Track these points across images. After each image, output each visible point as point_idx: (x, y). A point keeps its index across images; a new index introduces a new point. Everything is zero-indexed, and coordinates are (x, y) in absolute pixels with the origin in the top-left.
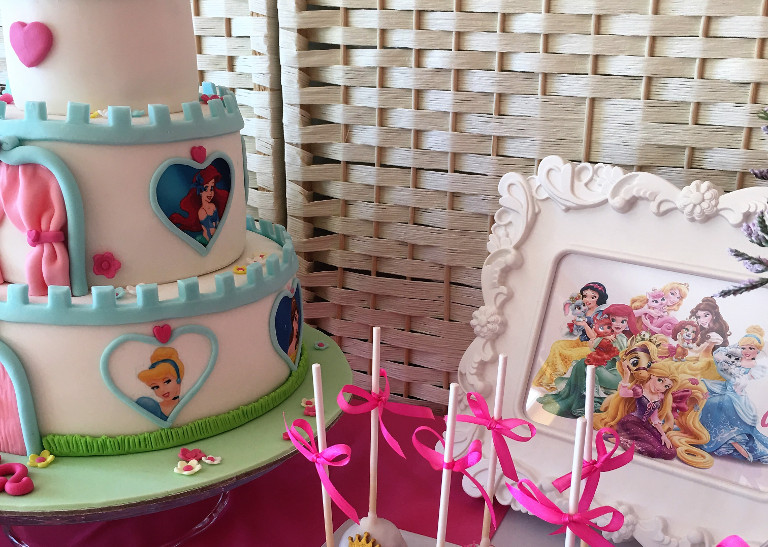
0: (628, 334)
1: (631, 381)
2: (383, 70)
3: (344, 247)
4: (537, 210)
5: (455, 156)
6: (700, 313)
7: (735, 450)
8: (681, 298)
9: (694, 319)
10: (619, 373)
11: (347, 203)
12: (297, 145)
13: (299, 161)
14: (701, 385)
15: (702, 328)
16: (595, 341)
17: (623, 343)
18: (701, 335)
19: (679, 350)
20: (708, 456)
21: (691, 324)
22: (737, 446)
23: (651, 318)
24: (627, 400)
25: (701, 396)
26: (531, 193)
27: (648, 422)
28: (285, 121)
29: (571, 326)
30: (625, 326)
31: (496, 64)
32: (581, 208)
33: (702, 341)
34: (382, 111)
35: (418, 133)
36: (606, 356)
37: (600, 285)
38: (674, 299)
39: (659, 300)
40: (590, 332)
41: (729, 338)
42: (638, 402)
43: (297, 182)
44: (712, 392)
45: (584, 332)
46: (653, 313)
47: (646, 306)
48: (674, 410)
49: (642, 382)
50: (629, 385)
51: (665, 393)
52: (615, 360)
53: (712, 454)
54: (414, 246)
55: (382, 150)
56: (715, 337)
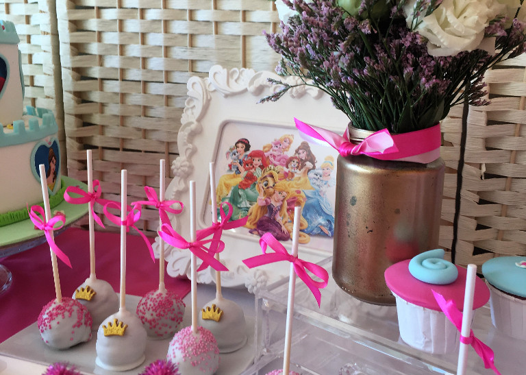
0: (262, 167)
1: (264, 196)
2: (121, 22)
3: (102, 133)
4: (209, 98)
5: (167, 72)
6: (300, 151)
7: (322, 231)
8: (290, 143)
9: (297, 155)
10: (257, 191)
11: (103, 105)
12: (69, 68)
13: (71, 78)
14: (302, 194)
15: (302, 160)
16: (244, 173)
17: (258, 173)
18: (301, 164)
19: (290, 174)
20: (307, 235)
21: (296, 158)
22: (322, 228)
23: (274, 157)
24: (262, 208)
25: (302, 200)
26: (205, 88)
27: (274, 219)
28: (61, 53)
29: (230, 166)
30: (260, 163)
31: (187, 17)
32: (233, 95)
33: (302, 168)
34: (122, 47)
35: (144, 59)
36: (250, 182)
37: (246, 140)
38: (286, 144)
39: (279, 146)
40: (241, 168)
41: (316, 164)
42: (268, 208)
43: (70, 92)
44: (308, 197)
45: (238, 168)
46: (275, 153)
47: (271, 150)
48: (288, 210)
49: (270, 196)
50: (263, 198)
51: (283, 201)
52: (255, 184)
53: (309, 234)
54: (145, 131)
55: (123, 71)
56: (309, 164)
